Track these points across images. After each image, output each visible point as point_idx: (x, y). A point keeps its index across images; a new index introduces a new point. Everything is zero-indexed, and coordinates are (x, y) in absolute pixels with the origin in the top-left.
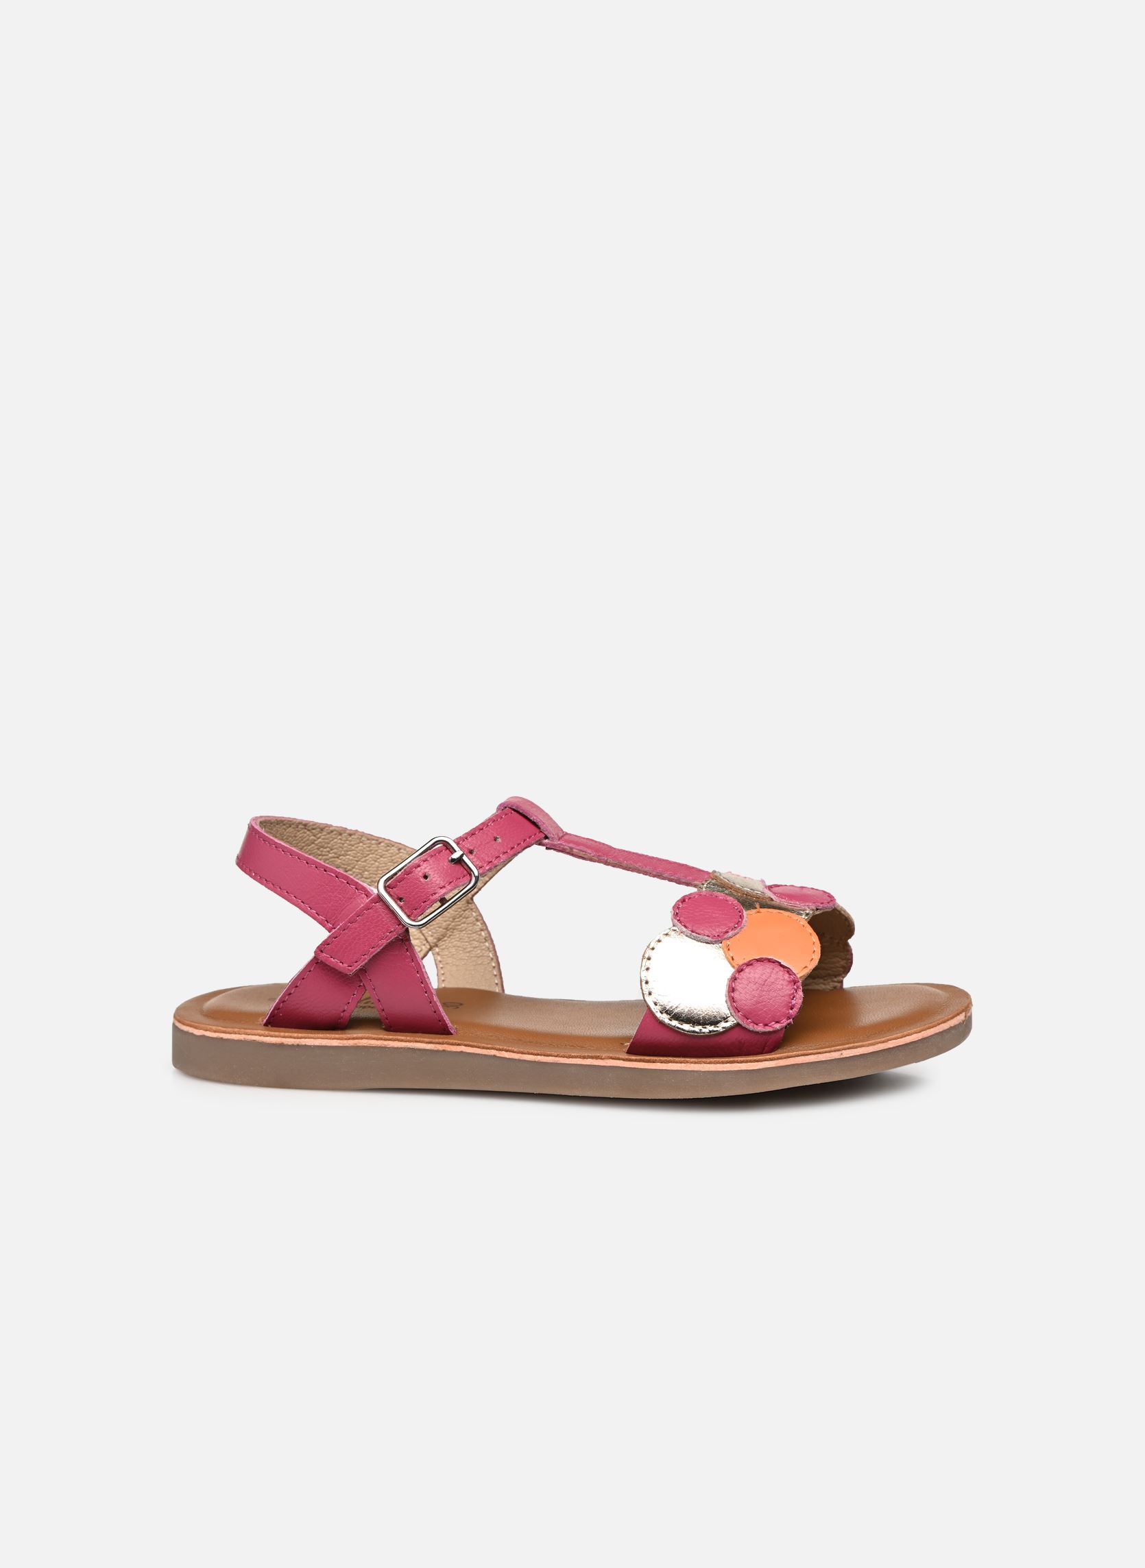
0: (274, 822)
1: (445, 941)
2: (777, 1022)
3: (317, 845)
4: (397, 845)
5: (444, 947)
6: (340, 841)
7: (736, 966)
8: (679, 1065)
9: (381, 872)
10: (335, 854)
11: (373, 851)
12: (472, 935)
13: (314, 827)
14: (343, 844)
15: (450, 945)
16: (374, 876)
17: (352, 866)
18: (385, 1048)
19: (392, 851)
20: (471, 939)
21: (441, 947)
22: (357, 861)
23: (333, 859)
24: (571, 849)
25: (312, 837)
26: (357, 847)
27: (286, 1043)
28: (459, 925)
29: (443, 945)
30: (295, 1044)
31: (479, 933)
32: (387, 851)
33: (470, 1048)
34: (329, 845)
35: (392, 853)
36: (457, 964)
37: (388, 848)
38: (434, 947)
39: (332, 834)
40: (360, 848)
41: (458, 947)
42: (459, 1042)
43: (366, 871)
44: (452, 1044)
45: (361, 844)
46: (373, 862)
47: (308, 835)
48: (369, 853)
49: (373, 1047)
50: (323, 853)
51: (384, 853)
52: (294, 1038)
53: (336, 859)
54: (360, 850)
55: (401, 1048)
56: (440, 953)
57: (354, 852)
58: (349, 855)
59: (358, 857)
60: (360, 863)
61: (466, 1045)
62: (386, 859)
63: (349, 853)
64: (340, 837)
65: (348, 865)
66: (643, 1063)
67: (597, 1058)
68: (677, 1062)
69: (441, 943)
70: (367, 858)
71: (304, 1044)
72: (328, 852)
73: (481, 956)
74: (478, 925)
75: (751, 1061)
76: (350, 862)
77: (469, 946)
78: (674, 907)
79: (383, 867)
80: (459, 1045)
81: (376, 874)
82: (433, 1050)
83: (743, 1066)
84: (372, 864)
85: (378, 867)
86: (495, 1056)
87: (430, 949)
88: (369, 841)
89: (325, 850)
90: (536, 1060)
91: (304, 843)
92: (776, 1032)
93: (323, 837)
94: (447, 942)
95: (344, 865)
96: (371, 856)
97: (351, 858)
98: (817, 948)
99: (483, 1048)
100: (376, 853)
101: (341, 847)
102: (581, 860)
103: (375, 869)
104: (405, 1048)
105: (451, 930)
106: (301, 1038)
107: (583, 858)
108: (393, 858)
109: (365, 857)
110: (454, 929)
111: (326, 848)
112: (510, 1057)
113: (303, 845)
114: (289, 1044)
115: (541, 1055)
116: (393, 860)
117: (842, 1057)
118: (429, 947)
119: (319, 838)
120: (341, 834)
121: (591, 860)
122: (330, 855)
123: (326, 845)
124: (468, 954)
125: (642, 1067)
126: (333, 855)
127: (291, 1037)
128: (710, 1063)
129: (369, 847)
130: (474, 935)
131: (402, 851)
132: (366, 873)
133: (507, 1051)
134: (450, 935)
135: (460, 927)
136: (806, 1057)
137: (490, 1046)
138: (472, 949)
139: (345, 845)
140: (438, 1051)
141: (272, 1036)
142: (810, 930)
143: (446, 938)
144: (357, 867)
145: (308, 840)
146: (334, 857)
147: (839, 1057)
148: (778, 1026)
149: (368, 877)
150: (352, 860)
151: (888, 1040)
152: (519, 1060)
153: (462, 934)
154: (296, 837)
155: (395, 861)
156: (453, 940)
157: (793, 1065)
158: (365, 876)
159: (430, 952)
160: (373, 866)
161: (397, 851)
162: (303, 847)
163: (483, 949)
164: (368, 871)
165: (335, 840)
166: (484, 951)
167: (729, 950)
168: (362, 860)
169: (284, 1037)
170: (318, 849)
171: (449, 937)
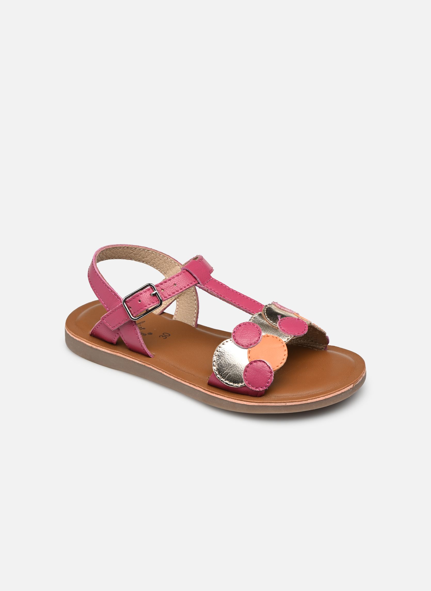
0: (111, 248)
1: (181, 297)
2: (261, 388)
3: (133, 254)
4: (166, 256)
5: (180, 299)
6: (144, 252)
7: (250, 361)
8: (222, 397)
9: (160, 265)
10: (142, 257)
11: (157, 257)
12: (191, 297)
13: (132, 248)
14: (145, 254)
15: (183, 299)
16: (158, 266)
17: (149, 261)
18: (125, 358)
19: (165, 258)
20: (190, 299)
21: (179, 299)
22: (151, 260)
23: (141, 259)
24: (208, 290)
25: (131, 251)
26: (151, 255)
27: (93, 347)
28: (187, 292)
29: (180, 298)
30: (96, 348)
31: (193, 297)
32: (163, 258)
33: (153, 367)
34: (139, 254)
35: (165, 259)
36: (183, 308)
37: (163, 257)
38: (177, 298)
39: (140, 250)
40: (152, 255)
41: (185, 301)
42: (150, 364)
43: (155, 264)
44: (148, 364)
45: (153, 254)
46: (157, 261)
47: (129, 250)
48: (156, 258)
49: (121, 357)
50: (137, 256)
51: (161, 258)
52: (96, 346)
53: (143, 259)
54: (152, 256)
55: (131, 360)
56: (179, 301)
57: (150, 257)
58: (148, 258)
59: (151, 259)
60: (152, 261)
61: (152, 366)
62: (162, 261)
63: (148, 257)
64: (144, 251)
65: (148, 261)
66: (209, 393)
67: (194, 385)
68: (221, 395)
69: (179, 297)
70: (155, 259)
71: (98, 349)
72: (139, 256)
73: (192, 307)
74: (193, 294)
75: (248, 402)
76: (148, 260)
77: (189, 301)
78: (234, 329)
79: (161, 264)
80: (150, 365)
81: (159, 266)
82: (141, 364)
83: (245, 403)
84: (157, 262)
85: (159, 264)
86: (161, 373)
87: (175, 299)
88: (156, 254)
89: (137, 255)
90: (175, 379)
91: (128, 253)
92: (260, 391)
93: (136, 251)
94: (182, 297)
95: (146, 261)
96: (157, 259)
97: (149, 259)
98: (286, 357)
99: (158, 369)
100: (159, 258)
101: (144, 255)
102: (211, 295)
103: (158, 264)
104: (132, 361)
105: (184, 293)
106: (98, 347)
107: (212, 295)
108: (165, 261)
109: (154, 259)
110: (185, 293)
111: (138, 255)
112: (166, 375)
113: (127, 254)
114: (94, 348)
115: (176, 378)
116: (165, 262)
117: (286, 405)
118: (175, 298)
119: (134, 252)
120: (144, 250)
121: (215, 296)
122: (140, 257)
123: (138, 254)
124: (188, 305)
125: (209, 394)
126: (141, 257)
127: (95, 345)
128: (233, 399)
129: (156, 256)
130: (192, 297)
131: (168, 259)
132: (155, 265)
133: (165, 372)
134: (183, 295)
135: (187, 293)
136: (271, 403)
137: (160, 369)
138: (190, 303)
139: (146, 254)
140: (142, 365)
141: (89, 343)
142: (286, 348)
143: (182, 296)
144: (151, 262)
145: (129, 252)
146: (141, 258)
147: (285, 405)
148: (261, 389)
149: (155, 266)
150: (149, 260)
151: (308, 400)
152: (169, 377)
153: (187, 296)
154: (123, 251)
155: (166, 262)
156: (184, 297)
157: (265, 406)
158: (154, 266)
159: (176, 300)
160: (158, 263)
161: (167, 259)
162: (127, 255)
163: (194, 304)
164: (156, 264)
165: (142, 252)
166: (194, 305)
167: (249, 353)
168: (153, 260)
169: (92, 345)
170: (135, 255)
171: (183, 296)
